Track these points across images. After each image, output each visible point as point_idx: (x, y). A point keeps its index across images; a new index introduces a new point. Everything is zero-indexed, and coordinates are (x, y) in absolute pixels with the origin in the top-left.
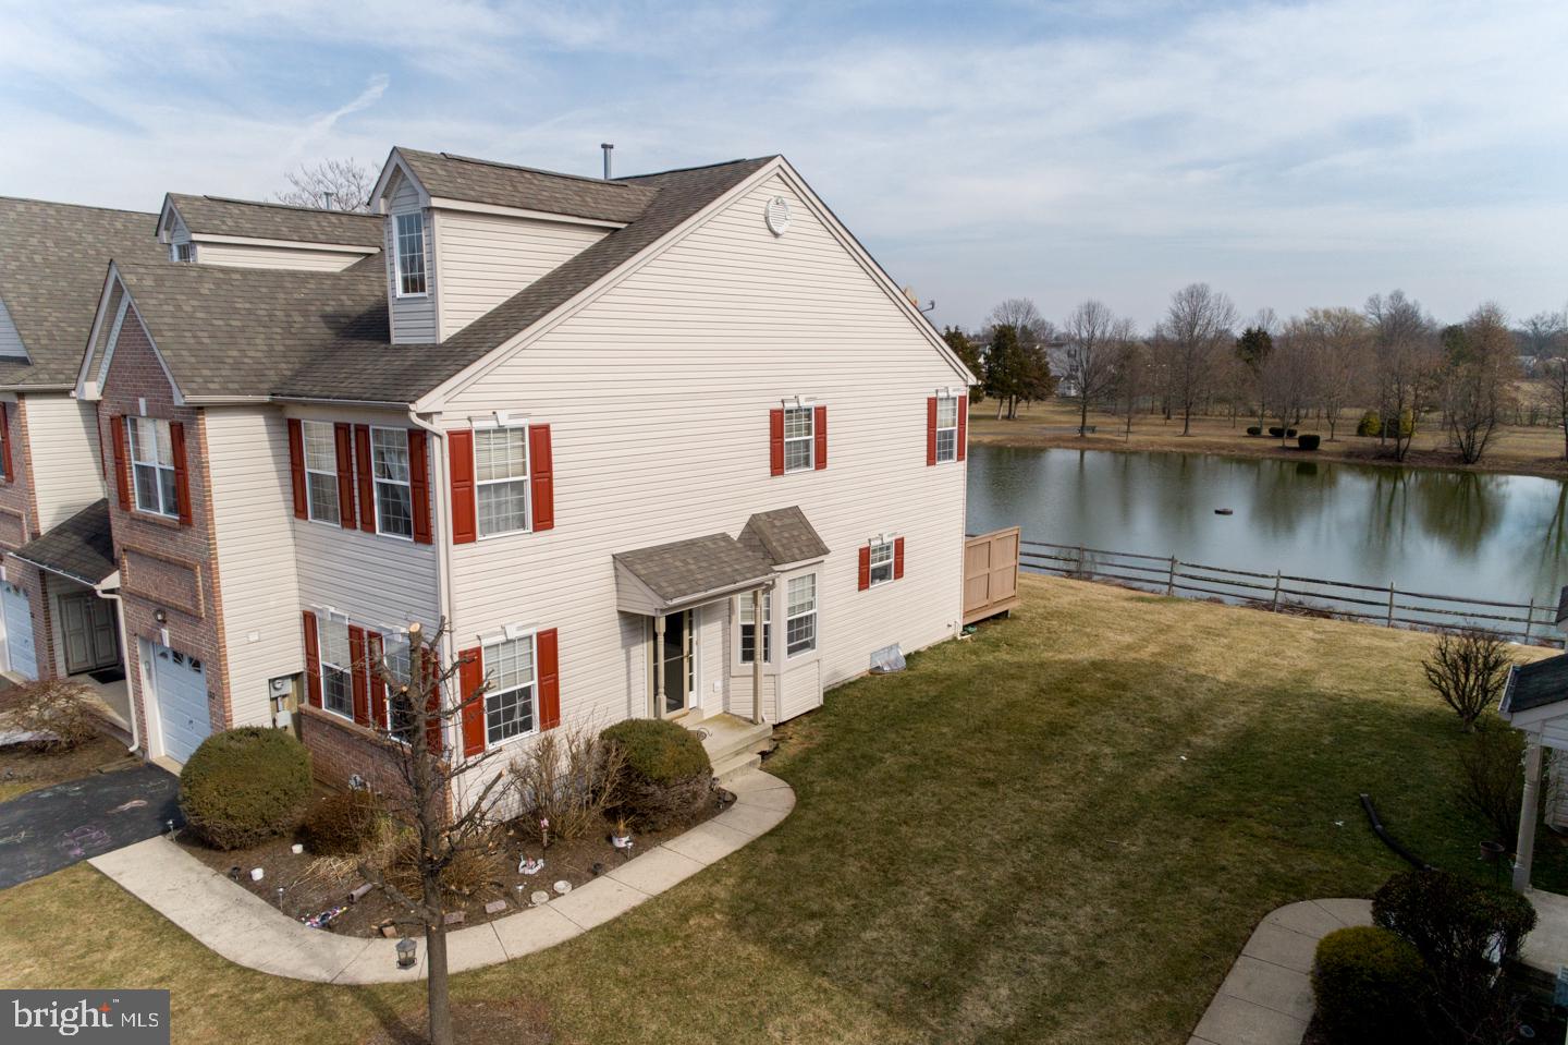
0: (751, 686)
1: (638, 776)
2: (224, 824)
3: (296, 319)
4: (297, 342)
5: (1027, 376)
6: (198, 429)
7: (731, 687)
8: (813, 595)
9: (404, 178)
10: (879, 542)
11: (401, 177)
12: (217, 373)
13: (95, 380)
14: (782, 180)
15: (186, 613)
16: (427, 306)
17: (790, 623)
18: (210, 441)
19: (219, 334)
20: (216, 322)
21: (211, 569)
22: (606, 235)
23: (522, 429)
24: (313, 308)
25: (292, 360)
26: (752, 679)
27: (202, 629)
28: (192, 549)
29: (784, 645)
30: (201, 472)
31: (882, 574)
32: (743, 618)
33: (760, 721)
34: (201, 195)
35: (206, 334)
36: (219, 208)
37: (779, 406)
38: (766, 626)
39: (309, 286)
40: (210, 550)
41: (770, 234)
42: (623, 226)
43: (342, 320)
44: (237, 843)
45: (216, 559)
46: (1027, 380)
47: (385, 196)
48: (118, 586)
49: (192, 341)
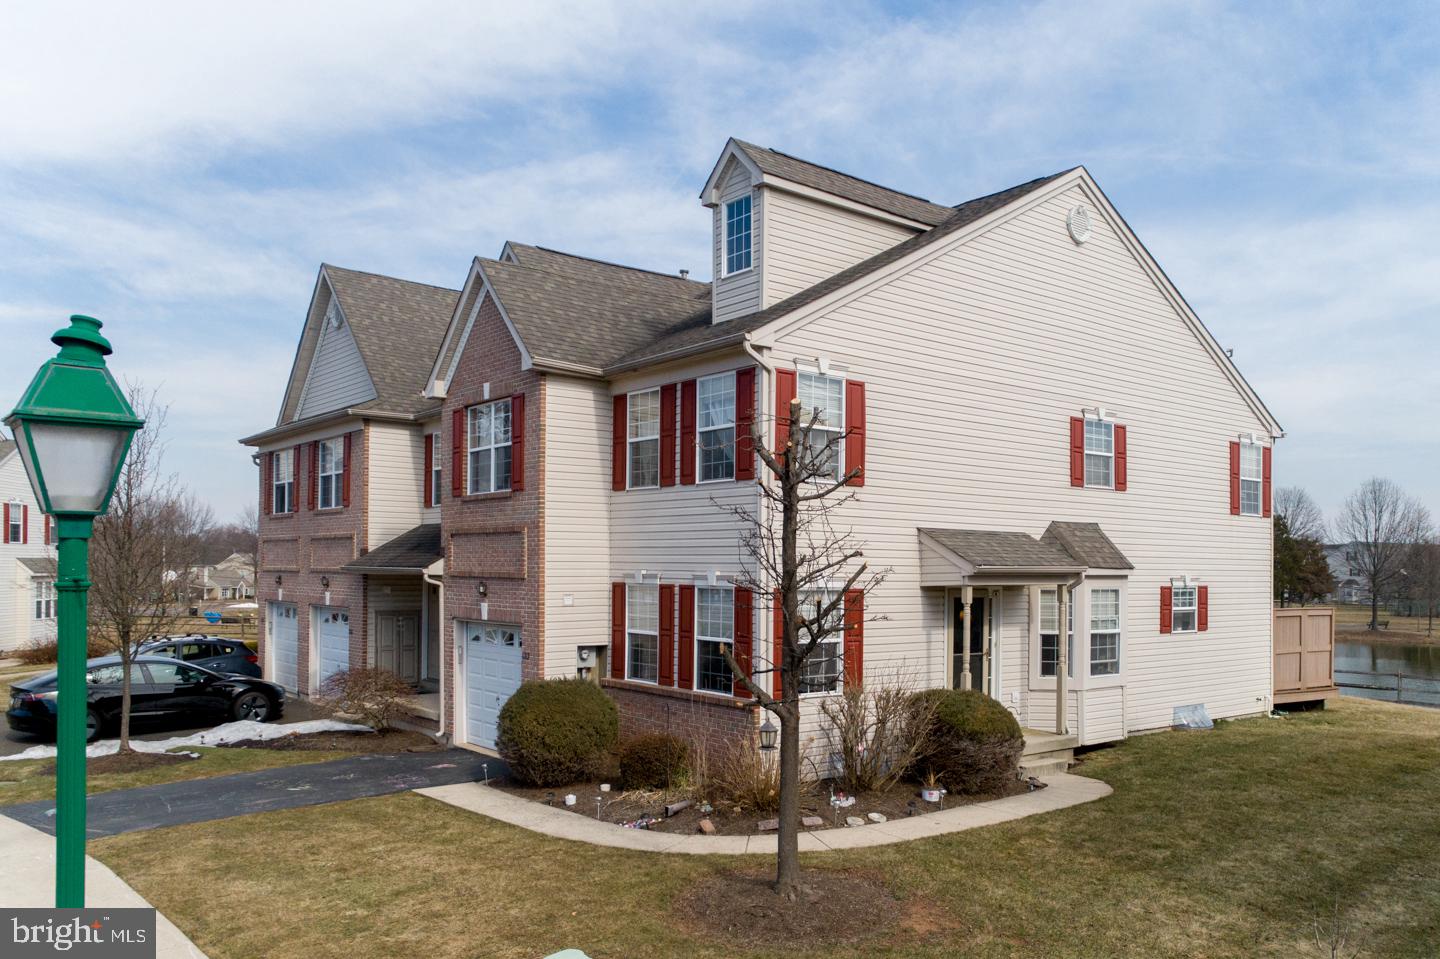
0: (1055, 702)
1: (949, 732)
2: (541, 753)
3: (622, 319)
4: (623, 336)
5: (1301, 571)
6: (540, 394)
7: (1030, 702)
8: (1117, 613)
9: (738, 162)
10: (1181, 584)
11: (735, 163)
12: (559, 347)
13: (443, 379)
14: (1084, 191)
15: (511, 579)
16: (753, 279)
17: (1094, 636)
18: (548, 407)
19: (559, 320)
20: (558, 311)
21: (538, 527)
22: (912, 236)
23: (839, 382)
24: (635, 313)
25: (620, 348)
26: (1055, 695)
27: (523, 590)
28: (520, 514)
29: (1087, 662)
30: (538, 436)
31: (1185, 622)
32: (1043, 628)
33: (1064, 732)
34: (533, 245)
35: (548, 318)
36: (547, 256)
37: (1079, 415)
38: (1070, 636)
39: (632, 298)
40: (540, 508)
41: (1070, 240)
42: (928, 228)
43: (660, 326)
44: (550, 779)
45: (543, 517)
46: (1301, 575)
47: (717, 187)
48: (441, 573)
49: (538, 321)
